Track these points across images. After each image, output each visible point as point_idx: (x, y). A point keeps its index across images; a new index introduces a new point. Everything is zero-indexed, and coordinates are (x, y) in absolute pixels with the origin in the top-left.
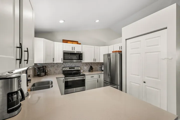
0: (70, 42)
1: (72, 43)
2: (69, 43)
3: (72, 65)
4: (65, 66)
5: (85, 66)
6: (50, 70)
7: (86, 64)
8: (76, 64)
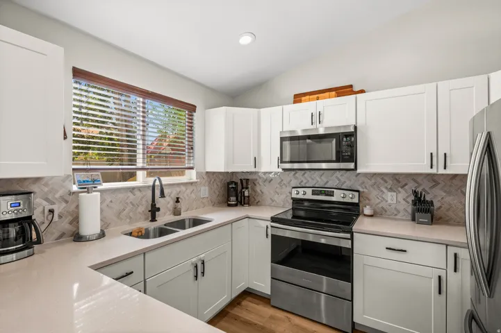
0: (307, 97)
1: (318, 99)
2: (305, 101)
3: (325, 180)
4: (303, 184)
5: (391, 190)
6: (262, 193)
7: (399, 182)
8: (343, 179)
